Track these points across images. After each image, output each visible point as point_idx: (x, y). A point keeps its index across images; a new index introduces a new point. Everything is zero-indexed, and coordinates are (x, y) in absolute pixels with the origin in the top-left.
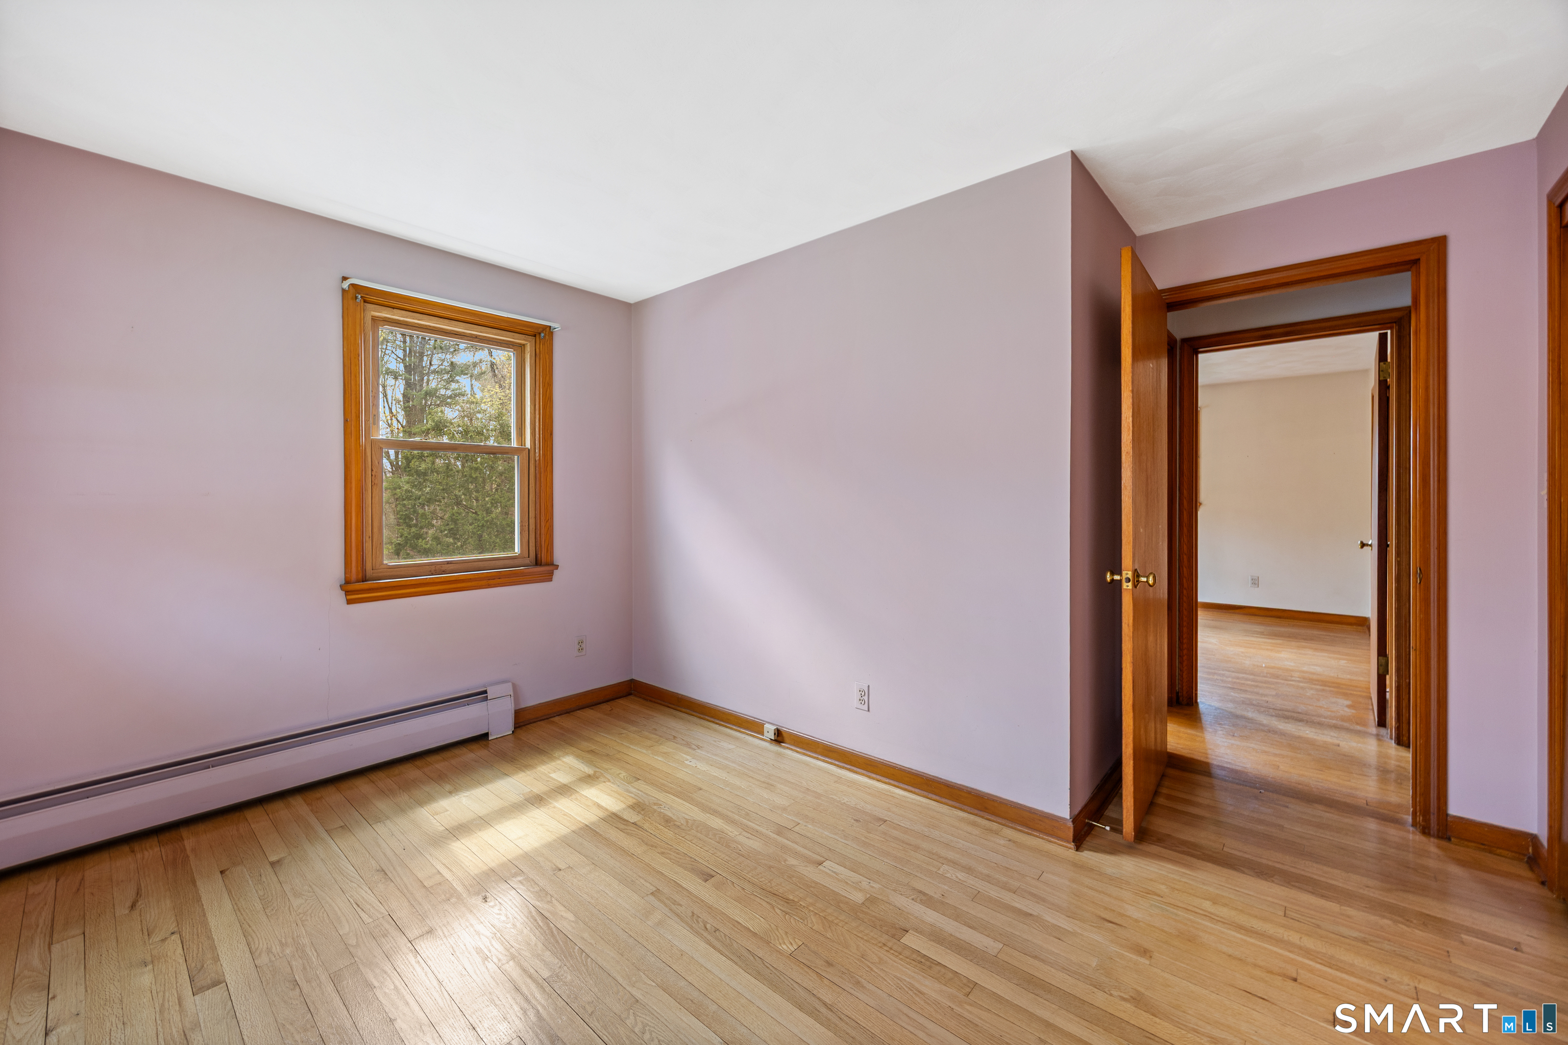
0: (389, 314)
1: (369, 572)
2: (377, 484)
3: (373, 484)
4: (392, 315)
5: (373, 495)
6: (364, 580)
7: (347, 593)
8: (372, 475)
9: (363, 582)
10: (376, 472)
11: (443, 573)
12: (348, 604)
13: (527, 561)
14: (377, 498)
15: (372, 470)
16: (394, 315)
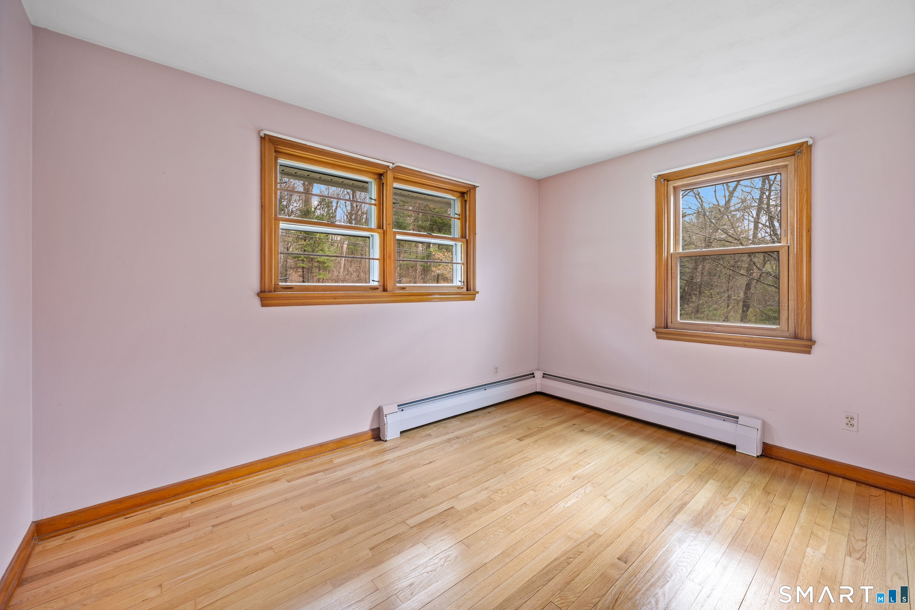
0: (681, 183)
1: (669, 324)
2: (674, 277)
3: (672, 277)
4: (682, 182)
5: (672, 283)
6: (667, 327)
7: (657, 333)
8: (671, 272)
9: (664, 328)
10: (674, 271)
11: (713, 331)
12: (657, 339)
13: (787, 334)
14: (674, 284)
15: (672, 270)
16: (683, 182)
